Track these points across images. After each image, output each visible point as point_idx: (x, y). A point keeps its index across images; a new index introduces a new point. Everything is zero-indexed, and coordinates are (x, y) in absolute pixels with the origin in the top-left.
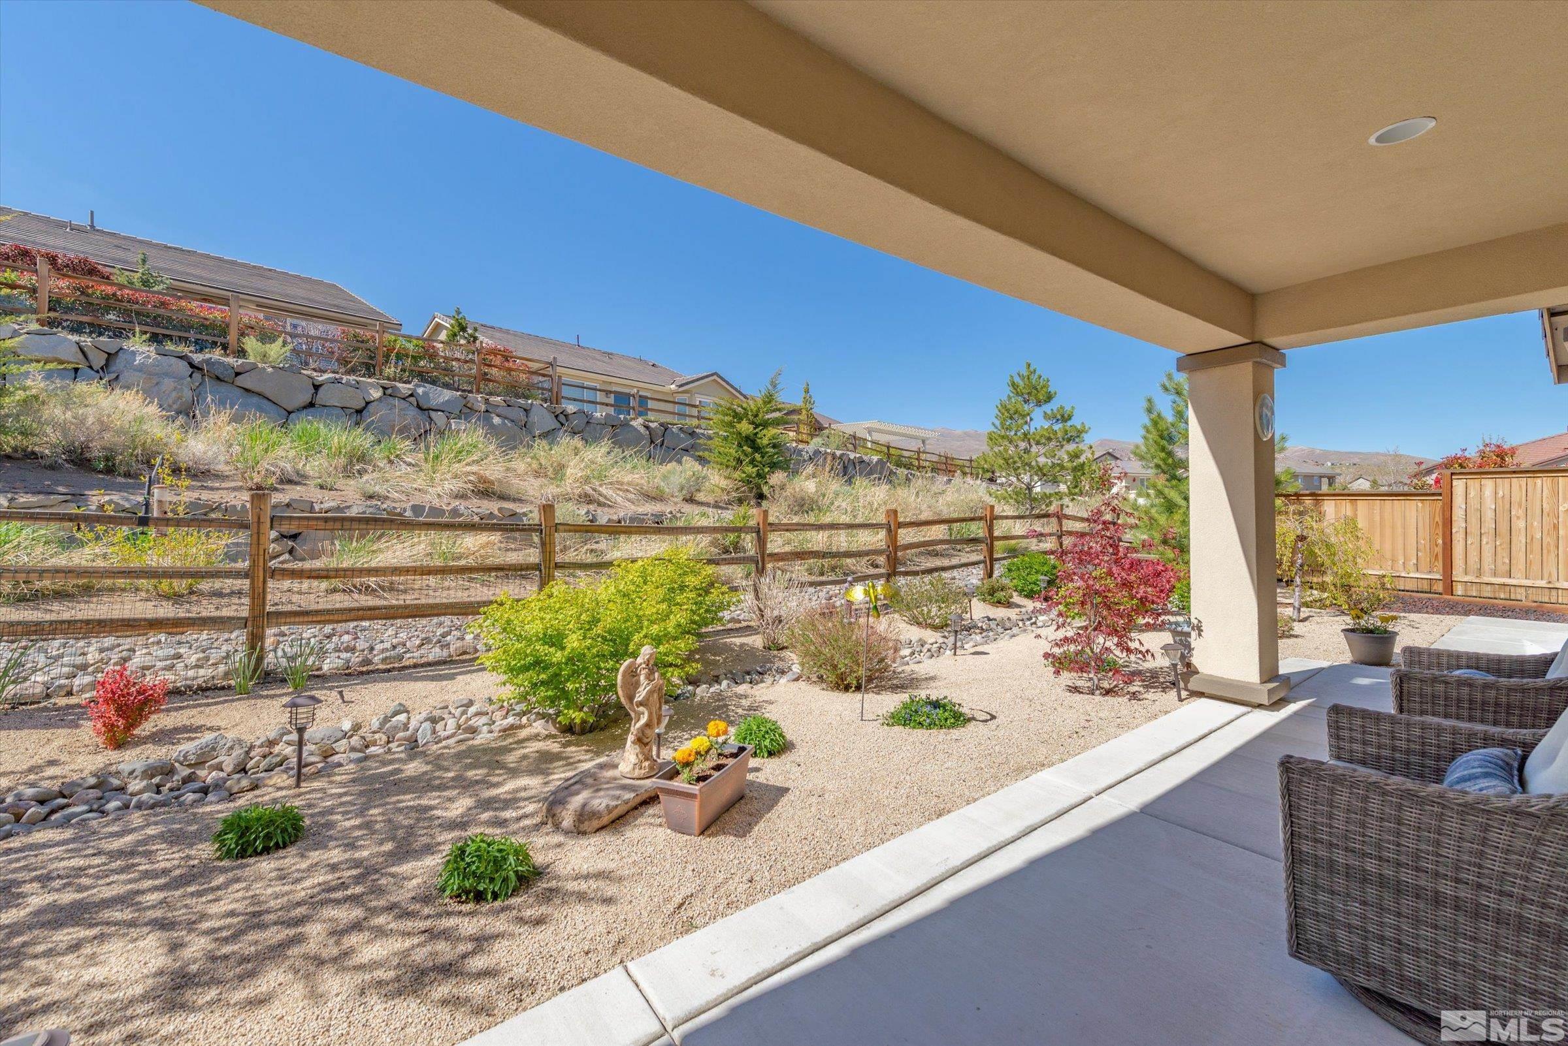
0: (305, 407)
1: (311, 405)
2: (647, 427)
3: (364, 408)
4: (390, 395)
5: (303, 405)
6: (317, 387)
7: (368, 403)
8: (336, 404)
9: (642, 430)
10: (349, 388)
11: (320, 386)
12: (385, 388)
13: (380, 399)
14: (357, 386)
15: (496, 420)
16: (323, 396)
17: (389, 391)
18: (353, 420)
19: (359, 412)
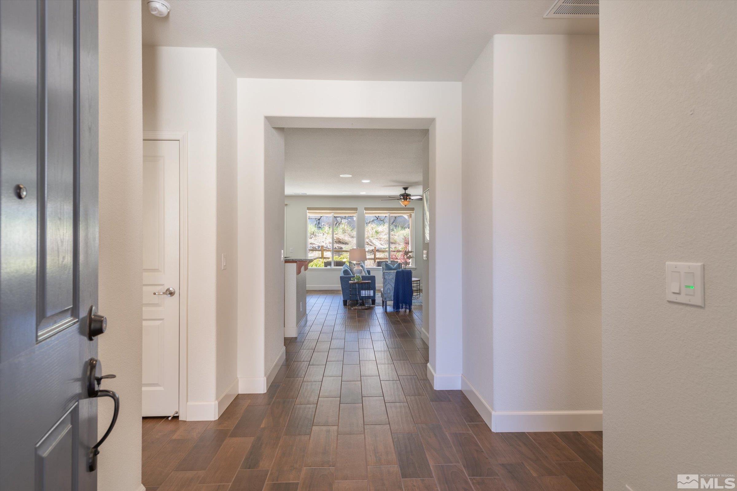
18: (318, 222)
19: (319, 219)
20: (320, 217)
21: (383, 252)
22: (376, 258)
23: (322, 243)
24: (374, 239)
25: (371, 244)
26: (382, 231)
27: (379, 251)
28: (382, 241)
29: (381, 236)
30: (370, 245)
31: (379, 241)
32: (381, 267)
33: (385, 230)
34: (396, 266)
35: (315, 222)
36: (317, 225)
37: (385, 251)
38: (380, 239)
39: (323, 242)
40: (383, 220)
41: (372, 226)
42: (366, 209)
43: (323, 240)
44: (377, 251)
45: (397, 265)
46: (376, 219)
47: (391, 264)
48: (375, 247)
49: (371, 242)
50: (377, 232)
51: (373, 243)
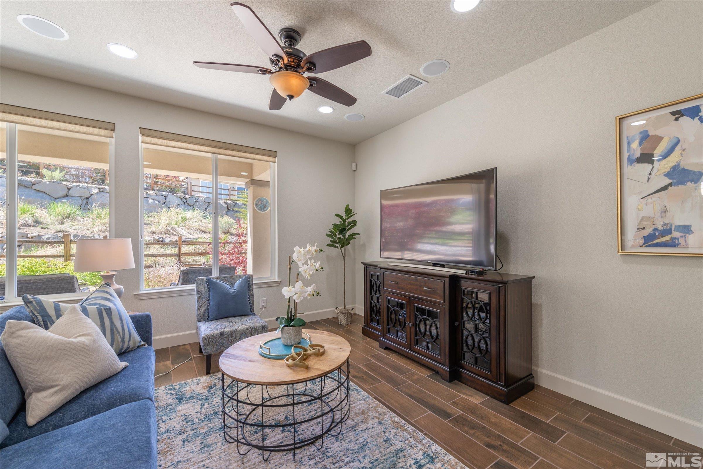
0: (64, 197)
1: (67, 196)
2: (226, 203)
3: (90, 197)
4: (102, 192)
5: (62, 196)
6: (69, 189)
7: (92, 195)
8: (77, 195)
9: (223, 204)
10: (83, 189)
11: (71, 188)
12: (99, 189)
13: (97, 193)
14: (87, 188)
15: (151, 201)
16: (71, 192)
17: (101, 190)
18: (85, 201)
19: (88, 198)
20: (89, 195)
21: (194, 244)
22: (182, 253)
23: (86, 231)
24: (179, 227)
25: (174, 233)
26: (191, 217)
27: (186, 243)
28: (192, 229)
29: (190, 223)
30: (173, 235)
31: (186, 230)
32: (193, 286)
33: (195, 216)
34: (240, 286)
35: (80, 202)
36: (83, 205)
37: (195, 242)
38: (188, 227)
39: (88, 229)
40: (192, 206)
41: (177, 210)
42: (145, 132)
43: (89, 226)
44: (183, 243)
45: (242, 282)
46: (184, 203)
47: (224, 279)
48: (180, 238)
49: (174, 230)
50: (184, 219)
51: (178, 232)
